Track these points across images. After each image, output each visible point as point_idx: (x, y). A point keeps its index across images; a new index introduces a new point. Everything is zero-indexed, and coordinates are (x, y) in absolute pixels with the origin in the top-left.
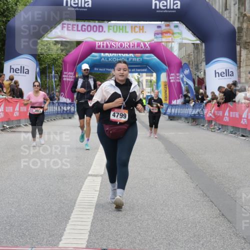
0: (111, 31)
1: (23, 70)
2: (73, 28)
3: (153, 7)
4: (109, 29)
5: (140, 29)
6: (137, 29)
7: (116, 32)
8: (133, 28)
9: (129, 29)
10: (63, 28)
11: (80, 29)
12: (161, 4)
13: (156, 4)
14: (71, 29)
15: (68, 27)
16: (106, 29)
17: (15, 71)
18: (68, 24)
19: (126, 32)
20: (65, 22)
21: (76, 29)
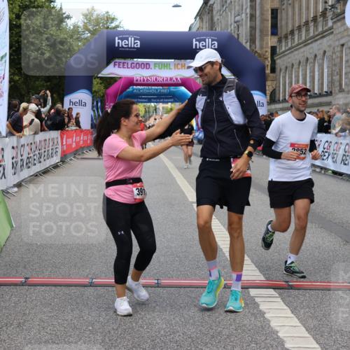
0: (157, 68)
1: (81, 103)
2: (123, 65)
3: (194, 47)
4: (155, 66)
5: (182, 66)
6: (179, 66)
7: (161, 68)
8: (176, 66)
9: (172, 67)
10: (115, 65)
11: (129, 66)
12: (201, 44)
13: (196, 44)
14: (121, 66)
15: (119, 65)
16: (152, 66)
17: (74, 104)
18: (119, 63)
19: (170, 69)
20: (117, 60)
21: (126, 66)
